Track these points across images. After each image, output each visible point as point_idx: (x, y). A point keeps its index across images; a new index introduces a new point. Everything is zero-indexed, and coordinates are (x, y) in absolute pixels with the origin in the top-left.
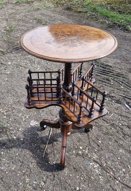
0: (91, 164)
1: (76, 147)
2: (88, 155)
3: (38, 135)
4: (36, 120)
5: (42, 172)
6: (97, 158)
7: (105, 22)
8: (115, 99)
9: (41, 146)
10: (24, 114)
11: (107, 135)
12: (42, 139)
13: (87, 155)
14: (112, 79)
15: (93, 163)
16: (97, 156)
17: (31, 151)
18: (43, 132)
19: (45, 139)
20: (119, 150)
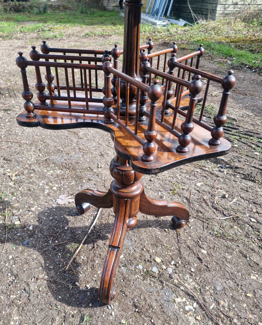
0: (178, 300)
1: (148, 257)
2: (172, 278)
3: (67, 222)
4: (71, 195)
5: (56, 305)
6: (195, 288)
8: (241, 172)
9: (68, 246)
12: (73, 231)
13: (170, 277)
14: (236, 139)
15: (182, 298)
16: (194, 283)
17: (44, 253)
18: (80, 217)
19: (80, 232)
20: (249, 275)
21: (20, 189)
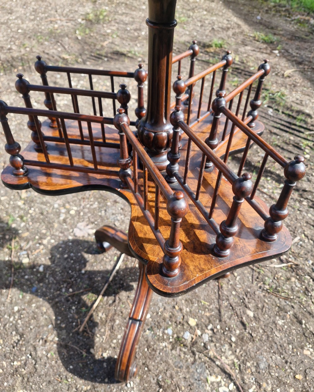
0: (212, 379)
1: (179, 318)
2: (207, 349)
4: (93, 223)
5: (66, 377)
6: (234, 363)
7: (308, 20)
8: (310, 197)
9: (85, 297)
10: (69, 203)
11: (274, 297)
13: (205, 347)
14: (308, 146)
15: (217, 377)
16: (233, 357)
17: (55, 306)
18: (100, 256)
19: (99, 278)
20: (302, 348)
21: (31, 212)
